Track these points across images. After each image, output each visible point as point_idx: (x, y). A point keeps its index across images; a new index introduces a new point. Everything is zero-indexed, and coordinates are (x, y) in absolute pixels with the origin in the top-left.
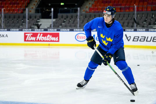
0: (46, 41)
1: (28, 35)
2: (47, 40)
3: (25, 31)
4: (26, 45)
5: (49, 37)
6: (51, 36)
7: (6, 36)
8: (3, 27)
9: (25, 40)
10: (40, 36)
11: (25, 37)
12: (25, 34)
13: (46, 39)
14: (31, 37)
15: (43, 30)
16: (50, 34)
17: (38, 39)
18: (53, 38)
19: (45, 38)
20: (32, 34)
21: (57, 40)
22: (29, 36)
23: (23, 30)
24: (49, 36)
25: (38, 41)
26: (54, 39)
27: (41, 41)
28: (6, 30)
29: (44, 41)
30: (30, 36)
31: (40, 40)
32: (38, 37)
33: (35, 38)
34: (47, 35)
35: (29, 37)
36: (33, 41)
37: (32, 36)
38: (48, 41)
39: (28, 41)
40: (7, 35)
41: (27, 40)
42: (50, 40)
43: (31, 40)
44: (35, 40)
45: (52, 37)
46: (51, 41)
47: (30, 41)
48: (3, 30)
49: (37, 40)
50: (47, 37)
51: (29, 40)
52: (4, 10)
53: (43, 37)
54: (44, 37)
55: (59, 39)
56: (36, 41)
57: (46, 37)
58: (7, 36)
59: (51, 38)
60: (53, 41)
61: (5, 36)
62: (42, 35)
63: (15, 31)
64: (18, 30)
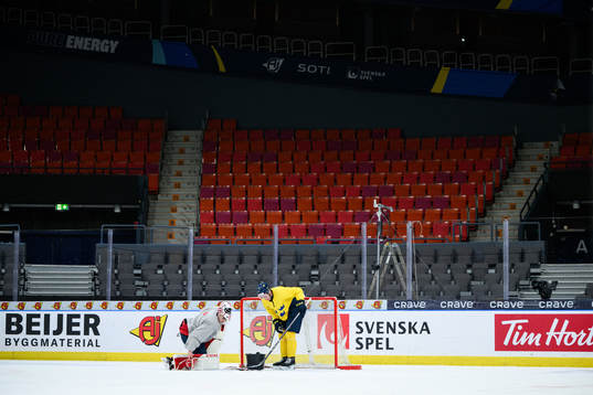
2: (588, 343)
7: (422, 330)
8: (409, 296)
10: (558, 329)
12: (498, 319)
13: (585, 339)
14: (525, 334)
15: (570, 304)
17: (553, 340)
19: (579, 338)
20: (525, 321)
22: (516, 329)
23: (492, 304)
27: (563, 348)
28: (422, 304)
29: (575, 348)
30: (520, 328)
31: (558, 343)
32: (551, 334)
37: (527, 328)
40: (425, 324)
43: (522, 343)
47: (519, 348)
48: (411, 305)
50: (587, 332)
51: (515, 343)
53: (573, 334)
54: (578, 331)
56: (543, 348)
57: (582, 333)
58: (426, 328)
61: (418, 328)
63: (460, 309)
64: (470, 304)
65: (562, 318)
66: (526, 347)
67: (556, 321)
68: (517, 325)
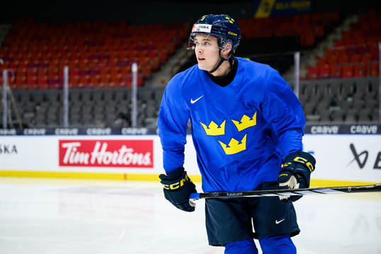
0: (118, 165)
1: (69, 146)
2: (120, 162)
3: (61, 135)
4: (65, 176)
5: (125, 153)
6: (131, 150)
7: (13, 150)
8: (5, 125)
9: (62, 164)
10: (100, 150)
11: (62, 152)
12: (61, 142)
13: (117, 158)
14: (78, 154)
15: (108, 131)
16: (129, 144)
17: (96, 160)
18: (136, 155)
19: (114, 157)
20: (78, 144)
21: (148, 162)
22: (72, 151)
23: (57, 131)
24: (124, 149)
25: (96, 164)
26: (138, 158)
27: (103, 165)
28: (14, 131)
29: (111, 165)
30: (75, 150)
31: (99, 162)
32: (95, 154)
33: (87, 156)
34: (120, 147)
35: (73, 154)
36: (83, 165)
37: (80, 150)
38: (123, 166)
39: (69, 164)
40: (14, 147)
41: (65, 161)
42: (127, 163)
43: (76, 161)
44: (86, 162)
45: (133, 153)
46: (131, 165)
47: (74, 165)
48: (6, 131)
49: (93, 161)
50: (119, 153)
51: (71, 161)
52: (10, 75)
53: (109, 154)
54: (112, 152)
55: (151, 158)
56: (90, 165)
57: (116, 153)
58: (15, 149)
59: (130, 156)
60: (137, 166)
61: (10, 149)
62: (105, 146)
63: (37, 135)
64: (43, 131)
65: (102, 142)
66: (79, 164)
67: (98, 145)
68: (73, 147)
